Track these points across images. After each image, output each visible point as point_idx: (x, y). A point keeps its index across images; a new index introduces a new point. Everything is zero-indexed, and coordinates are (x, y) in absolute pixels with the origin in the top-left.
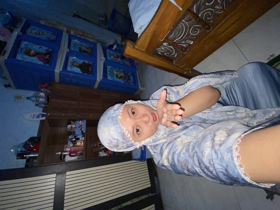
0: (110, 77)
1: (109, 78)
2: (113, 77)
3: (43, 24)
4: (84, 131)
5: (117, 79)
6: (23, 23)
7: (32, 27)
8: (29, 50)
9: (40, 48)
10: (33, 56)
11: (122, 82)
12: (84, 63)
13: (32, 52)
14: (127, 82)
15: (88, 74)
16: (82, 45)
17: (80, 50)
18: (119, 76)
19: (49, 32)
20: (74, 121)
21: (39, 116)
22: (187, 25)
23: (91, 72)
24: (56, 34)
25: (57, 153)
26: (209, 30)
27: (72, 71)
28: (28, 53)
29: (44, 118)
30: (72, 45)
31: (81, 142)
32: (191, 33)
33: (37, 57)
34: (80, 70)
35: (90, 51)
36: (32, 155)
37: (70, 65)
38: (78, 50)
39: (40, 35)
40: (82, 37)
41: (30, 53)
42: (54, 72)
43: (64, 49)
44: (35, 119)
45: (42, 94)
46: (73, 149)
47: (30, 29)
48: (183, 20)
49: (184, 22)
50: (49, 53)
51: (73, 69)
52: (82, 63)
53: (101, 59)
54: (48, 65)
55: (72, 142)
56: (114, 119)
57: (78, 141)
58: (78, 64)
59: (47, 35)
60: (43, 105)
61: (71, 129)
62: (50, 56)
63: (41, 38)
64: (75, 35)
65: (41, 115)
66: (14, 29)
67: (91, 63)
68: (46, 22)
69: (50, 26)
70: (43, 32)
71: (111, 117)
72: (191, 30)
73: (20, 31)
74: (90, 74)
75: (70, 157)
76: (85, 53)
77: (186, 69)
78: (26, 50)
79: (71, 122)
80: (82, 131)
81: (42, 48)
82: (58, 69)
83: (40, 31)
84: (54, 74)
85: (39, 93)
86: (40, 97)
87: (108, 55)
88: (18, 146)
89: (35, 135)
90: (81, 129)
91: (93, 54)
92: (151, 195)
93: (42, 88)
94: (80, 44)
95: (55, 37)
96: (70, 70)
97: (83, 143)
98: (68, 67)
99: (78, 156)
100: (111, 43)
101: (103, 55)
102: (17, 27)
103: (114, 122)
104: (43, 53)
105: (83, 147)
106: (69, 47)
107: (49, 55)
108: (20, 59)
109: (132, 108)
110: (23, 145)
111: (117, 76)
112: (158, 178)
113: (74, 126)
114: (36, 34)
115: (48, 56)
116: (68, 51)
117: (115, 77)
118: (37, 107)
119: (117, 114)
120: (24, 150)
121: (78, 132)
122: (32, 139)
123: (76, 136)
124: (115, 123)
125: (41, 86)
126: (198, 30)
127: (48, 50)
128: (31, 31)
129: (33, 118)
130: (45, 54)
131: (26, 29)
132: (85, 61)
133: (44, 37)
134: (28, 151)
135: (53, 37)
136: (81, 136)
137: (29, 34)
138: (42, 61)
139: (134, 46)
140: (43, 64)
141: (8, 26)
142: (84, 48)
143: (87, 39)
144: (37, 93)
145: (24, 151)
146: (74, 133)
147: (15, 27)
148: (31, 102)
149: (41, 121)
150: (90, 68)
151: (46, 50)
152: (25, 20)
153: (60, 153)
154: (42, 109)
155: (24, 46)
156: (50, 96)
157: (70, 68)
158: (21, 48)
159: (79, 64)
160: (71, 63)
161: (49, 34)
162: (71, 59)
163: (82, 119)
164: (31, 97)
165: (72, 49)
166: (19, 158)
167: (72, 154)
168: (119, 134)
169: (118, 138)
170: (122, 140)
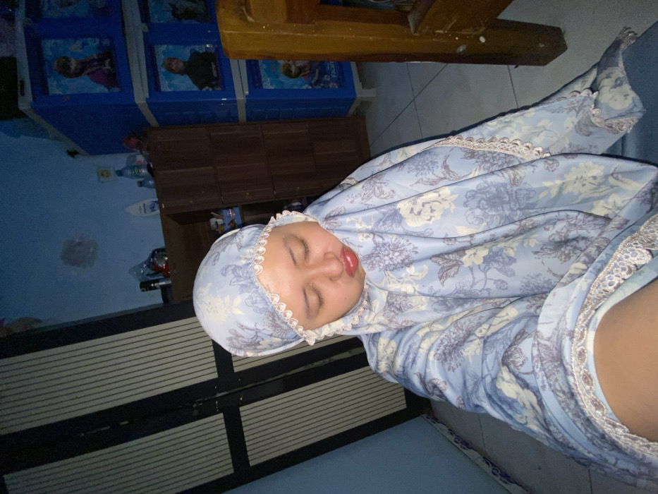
0: (269, 79)
1: (268, 84)
2: (277, 76)
5: (288, 83)
8: (64, 60)
9: (84, 44)
10: (78, 73)
11: (305, 87)
12: (195, 54)
13: (73, 65)
14: (318, 82)
15: (212, 87)
17: (174, 14)
18: (293, 69)
21: (153, 207)
23: (218, 78)
27: (172, 89)
28: (65, 70)
33: (88, 74)
34: (191, 82)
36: (165, 283)
37: (164, 74)
38: (172, 17)
41: (70, 68)
42: (135, 105)
43: (135, 28)
44: (150, 214)
45: (140, 158)
50: (107, 54)
51: (174, 82)
52: (189, 56)
54: (116, 90)
56: (241, 273)
58: (181, 64)
60: (153, 183)
61: (216, 227)
62: (111, 60)
63: (76, 14)
65: (155, 204)
71: (232, 267)
73: (26, 15)
74: (217, 85)
76: (191, 21)
79: (212, 213)
81: (86, 43)
82: (141, 95)
84: (139, 109)
85: (135, 157)
86: (139, 166)
88: (141, 266)
89: (161, 244)
96: (169, 90)
98: (160, 79)
103: (243, 283)
104: (94, 60)
106: (145, 17)
107: (109, 60)
108: (58, 92)
110: (147, 263)
111: (288, 73)
115: (107, 62)
116: (147, 31)
117: (283, 78)
118: (143, 188)
119: (249, 260)
120: (150, 272)
122: (155, 253)
124: (246, 286)
125: (127, 145)
127: (101, 44)
129: (145, 211)
130: (99, 59)
132: (197, 48)
134: (156, 274)
137: (49, 14)
138: (100, 83)
139: (243, 18)
140: (106, 90)
144: (131, 156)
147: (14, 6)
148: (127, 179)
150: (213, 66)
151: (98, 48)
154: (154, 191)
155: (51, 53)
156: (151, 165)
157: (168, 83)
158: (47, 60)
159: (185, 63)
160: (164, 65)
162: (161, 50)
163: (229, 205)
164: (125, 169)
165: (155, 18)
166: (144, 289)
168: (261, 313)
169: (260, 327)
170: (270, 330)
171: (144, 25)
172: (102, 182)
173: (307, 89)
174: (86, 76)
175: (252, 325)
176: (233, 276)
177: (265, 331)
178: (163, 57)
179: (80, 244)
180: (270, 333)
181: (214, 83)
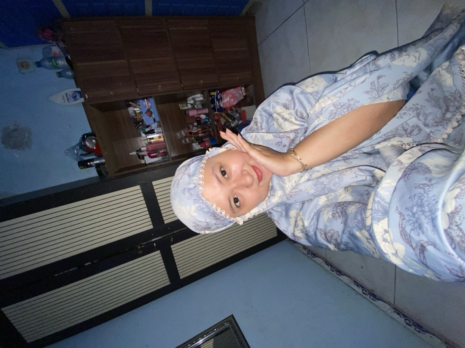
4: (157, 119)
20: (135, 101)
21: (75, 97)
25: (131, 154)
36: (98, 162)
44: (73, 102)
46: (150, 147)
56: (192, 193)
57: (154, 134)
60: (71, 73)
61: (134, 114)
65: (77, 94)
71: (188, 189)
75: (150, 158)
79: (130, 103)
80: (154, 119)
86: (56, 58)
88: (74, 148)
89: (89, 131)
90: (151, 115)
97: (162, 137)
99: (161, 156)
103: (194, 198)
105: (164, 143)
109: (220, 166)
110: (79, 146)
113: (137, 110)
118: (62, 78)
119: (196, 184)
120: (83, 152)
121: (148, 120)
122: (85, 137)
124: (196, 199)
125: (43, 36)
129: (68, 100)
134: (89, 153)
136: (156, 126)
144: (46, 47)
146: (143, 123)
148: (47, 70)
149: (83, 104)
153: (135, 153)
154: (73, 81)
156: (69, 57)
163: (145, 96)
164: (42, 60)
166: (83, 167)
167: (152, 155)
168: (207, 214)
169: (208, 220)
170: (214, 222)
172: (23, 74)
175: (204, 220)
176: (188, 194)
177: (211, 223)
180: (215, 223)
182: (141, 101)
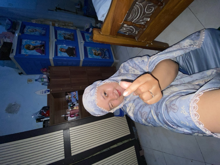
0: (90, 56)
1: (90, 57)
2: (92, 55)
3: (34, 22)
4: (78, 99)
5: (95, 57)
6: (20, 25)
7: (27, 27)
8: (29, 45)
9: (36, 42)
10: (33, 49)
11: (100, 58)
12: (69, 48)
13: (31, 47)
14: (103, 57)
15: (73, 56)
16: (65, 34)
17: (64, 38)
18: (97, 54)
19: (40, 28)
20: (70, 92)
21: (46, 92)
22: (141, 5)
23: (75, 54)
24: (45, 29)
25: (62, 116)
26: (162, 6)
27: (61, 56)
28: (28, 48)
29: (49, 93)
30: (58, 35)
31: (77, 107)
32: (146, 12)
33: (36, 50)
34: (67, 54)
35: (72, 37)
36: (46, 119)
37: (59, 52)
39: (33, 32)
40: (65, 27)
41: (30, 48)
42: (49, 59)
43: (53, 40)
44: (44, 94)
45: (45, 76)
46: (71, 112)
47: (26, 29)
48: (137, 3)
49: (138, 3)
50: (43, 45)
51: (62, 54)
52: (67, 48)
53: (82, 43)
54: (44, 55)
55: (71, 107)
56: (93, 103)
57: (75, 106)
58: (65, 50)
59: (39, 31)
60: (47, 84)
61: (68, 98)
62: (44, 47)
63: (35, 34)
64: (59, 26)
65: (47, 91)
66: (15, 31)
67: (74, 47)
68: (36, 21)
69: (40, 23)
70: (35, 30)
71: (91, 102)
72: (146, 9)
73: (20, 32)
74: (75, 56)
75: (70, 118)
76: (69, 40)
77: (148, 42)
78: (26, 46)
79: (68, 93)
80: (76, 99)
81: (37, 42)
83: (33, 29)
84: (50, 61)
85: (43, 76)
86: (44, 78)
87: (86, 38)
88: (36, 114)
89: (46, 105)
90: (75, 98)
91: (74, 39)
92: (131, 140)
93: (44, 72)
94: (64, 33)
95: (45, 31)
96: (60, 56)
97: (78, 107)
98: (58, 53)
99: (76, 116)
100: (88, 27)
101: (82, 39)
102: (16, 29)
105: (78, 110)
106: (56, 38)
108: (24, 54)
109: (104, 91)
110: (39, 112)
111: (95, 54)
112: (136, 128)
113: (70, 96)
114: (31, 32)
115: (42, 47)
116: (56, 41)
117: (94, 55)
118: (43, 85)
119: (94, 100)
120: (40, 115)
121: (73, 100)
122: (44, 108)
123: (73, 103)
125: (42, 71)
126: (153, 8)
127: (41, 43)
128: (27, 30)
129: (42, 93)
130: (40, 46)
131: (23, 30)
132: (70, 46)
133: (37, 33)
134: (43, 116)
135: (43, 32)
136: (76, 102)
137: (26, 33)
138: (39, 53)
139: (100, 33)
140: (41, 54)
141: (11, 30)
142: (67, 36)
143: (69, 28)
144: (41, 75)
145: (40, 117)
146: (71, 101)
147: (15, 30)
148: (39, 82)
149: (48, 95)
150: (74, 51)
151: (40, 44)
152: (21, 22)
153: (64, 116)
154: (47, 87)
155: (24, 43)
156: (50, 77)
157: (60, 54)
158: (23, 45)
159: (66, 50)
160: (60, 50)
161: (40, 30)
162: (59, 46)
163: (74, 90)
164: (38, 79)
165: (59, 38)
166: (38, 121)
167: (72, 116)
169: (99, 113)
171: (56, 40)
172: (28, 83)
173: (101, 59)
174: (35, 50)
176: (91, 104)
178: (60, 48)
179: (14, 105)
181: (74, 55)
182: (72, 93)
